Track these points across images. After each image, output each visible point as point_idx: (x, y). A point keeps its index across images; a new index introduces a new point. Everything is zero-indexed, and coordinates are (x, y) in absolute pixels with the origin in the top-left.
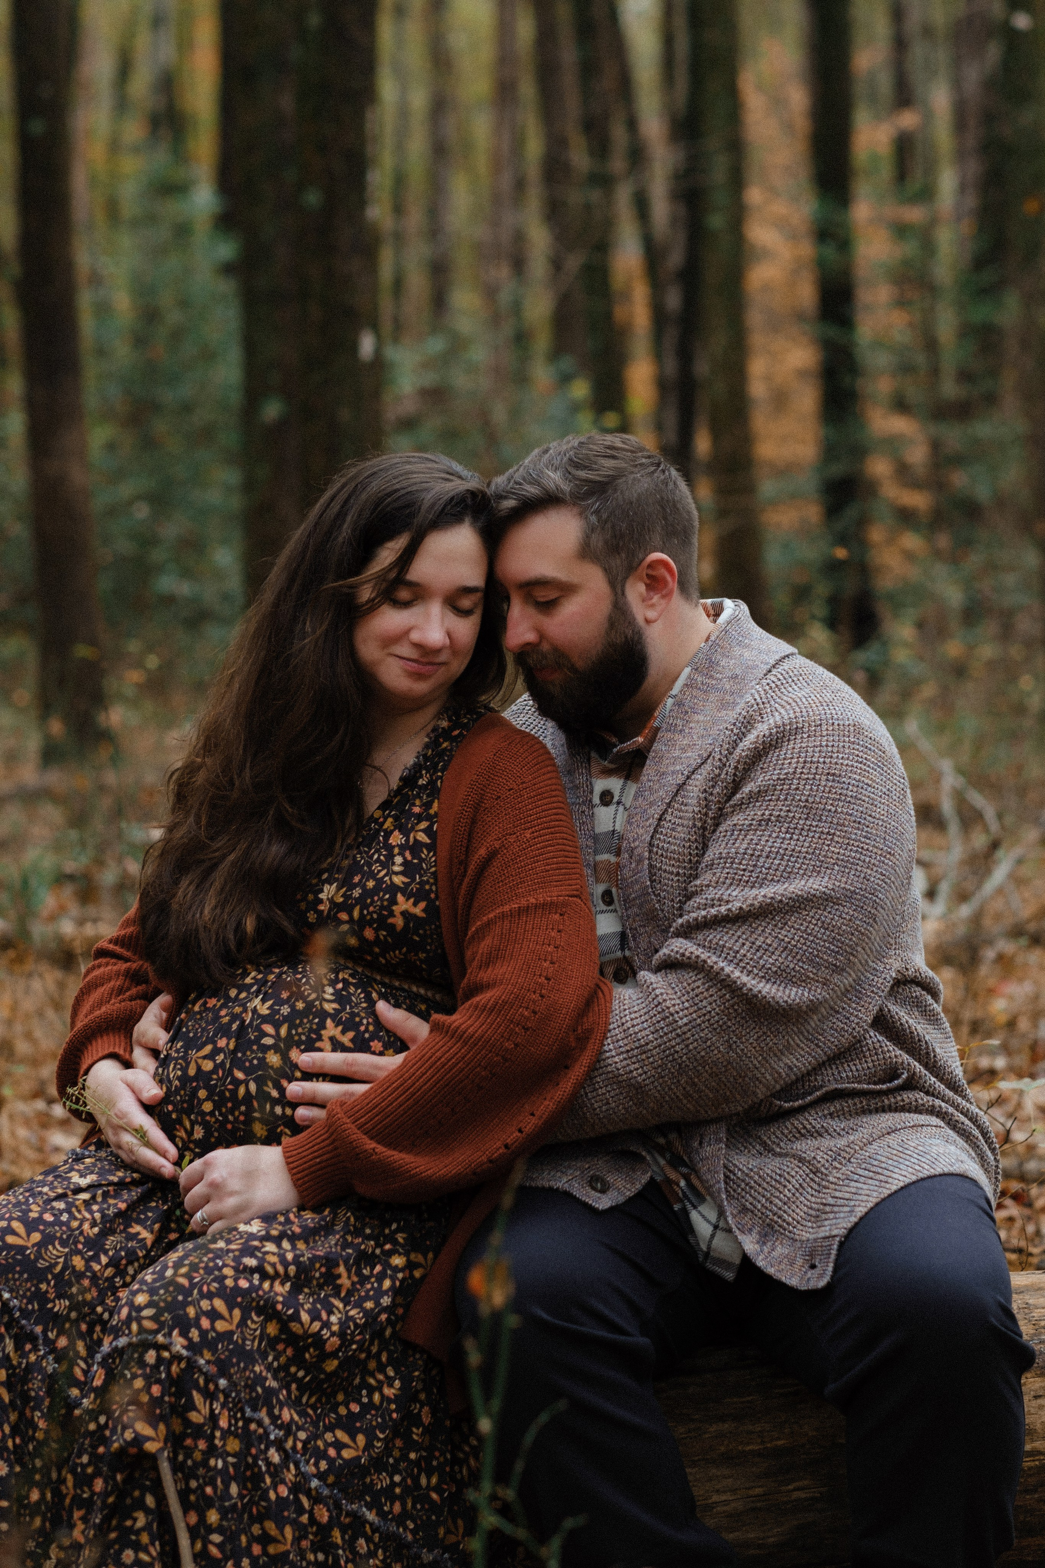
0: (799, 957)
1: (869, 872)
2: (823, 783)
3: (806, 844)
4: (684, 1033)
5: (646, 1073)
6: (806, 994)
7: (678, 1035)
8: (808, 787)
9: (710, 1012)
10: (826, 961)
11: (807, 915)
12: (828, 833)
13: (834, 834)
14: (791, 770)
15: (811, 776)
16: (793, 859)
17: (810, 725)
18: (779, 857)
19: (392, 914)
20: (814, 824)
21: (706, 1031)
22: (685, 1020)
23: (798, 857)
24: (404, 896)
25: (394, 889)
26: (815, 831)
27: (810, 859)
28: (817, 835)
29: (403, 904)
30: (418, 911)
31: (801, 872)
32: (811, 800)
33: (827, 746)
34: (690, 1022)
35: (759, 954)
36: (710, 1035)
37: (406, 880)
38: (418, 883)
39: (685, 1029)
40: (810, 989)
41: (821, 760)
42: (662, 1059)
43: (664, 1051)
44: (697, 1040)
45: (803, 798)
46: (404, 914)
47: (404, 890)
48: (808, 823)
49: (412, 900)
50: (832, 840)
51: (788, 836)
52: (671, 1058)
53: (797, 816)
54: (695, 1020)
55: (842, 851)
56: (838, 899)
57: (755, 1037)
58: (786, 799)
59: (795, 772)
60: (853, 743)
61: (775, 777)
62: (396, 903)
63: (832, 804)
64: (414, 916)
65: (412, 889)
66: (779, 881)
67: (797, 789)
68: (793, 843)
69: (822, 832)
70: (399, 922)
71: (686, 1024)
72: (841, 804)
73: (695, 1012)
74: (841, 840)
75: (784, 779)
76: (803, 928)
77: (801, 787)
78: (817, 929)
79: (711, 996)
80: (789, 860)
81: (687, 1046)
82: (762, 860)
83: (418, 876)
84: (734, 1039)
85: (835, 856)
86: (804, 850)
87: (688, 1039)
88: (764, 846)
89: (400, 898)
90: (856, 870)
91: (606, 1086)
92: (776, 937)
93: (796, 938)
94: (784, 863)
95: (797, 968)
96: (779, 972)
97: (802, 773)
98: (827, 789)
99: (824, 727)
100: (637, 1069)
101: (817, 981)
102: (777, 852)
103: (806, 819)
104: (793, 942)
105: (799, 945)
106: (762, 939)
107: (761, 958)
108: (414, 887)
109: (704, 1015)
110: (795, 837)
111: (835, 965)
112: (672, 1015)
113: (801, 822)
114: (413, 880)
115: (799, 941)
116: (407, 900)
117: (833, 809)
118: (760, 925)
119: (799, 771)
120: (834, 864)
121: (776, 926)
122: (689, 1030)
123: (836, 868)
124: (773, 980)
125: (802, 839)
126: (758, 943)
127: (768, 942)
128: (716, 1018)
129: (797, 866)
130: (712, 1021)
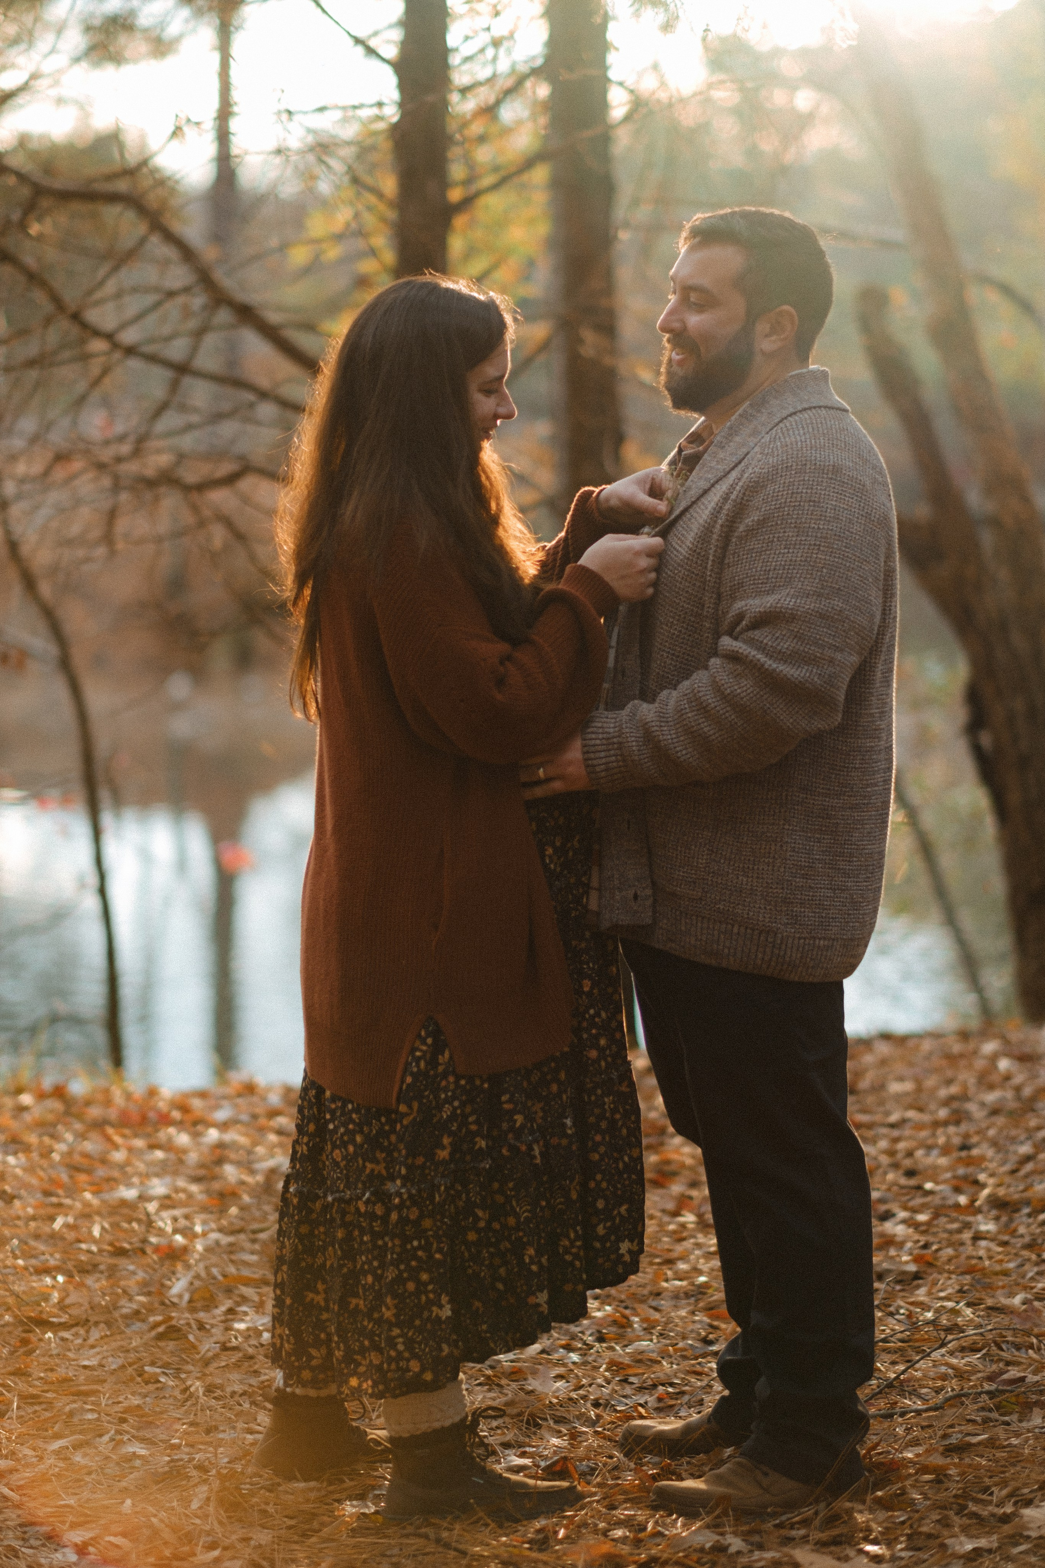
1: (850, 574)
2: (806, 508)
3: (799, 555)
8: (796, 512)
10: (827, 642)
12: (815, 544)
13: (819, 545)
14: (783, 501)
15: (797, 504)
16: (791, 567)
17: (797, 465)
18: (782, 568)
20: (803, 539)
28: (807, 547)
32: (798, 522)
33: (809, 480)
40: (818, 666)
41: (804, 491)
45: (793, 521)
50: (819, 549)
51: (786, 551)
53: (791, 534)
58: (782, 524)
59: (785, 502)
60: (831, 479)
61: (773, 507)
67: (788, 514)
69: (810, 545)
72: (822, 523)
77: (791, 513)
86: (798, 559)
94: (785, 572)
99: (808, 466)
101: (824, 659)
107: (778, 644)
111: (834, 646)
113: (794, 539)
117: (816, 527)
119: (788, 500)
123: (825, 570)
125: (796, 551)
127: (783, 633)
128: (751, 689)
129: (795, 571)
130: (749, 691)
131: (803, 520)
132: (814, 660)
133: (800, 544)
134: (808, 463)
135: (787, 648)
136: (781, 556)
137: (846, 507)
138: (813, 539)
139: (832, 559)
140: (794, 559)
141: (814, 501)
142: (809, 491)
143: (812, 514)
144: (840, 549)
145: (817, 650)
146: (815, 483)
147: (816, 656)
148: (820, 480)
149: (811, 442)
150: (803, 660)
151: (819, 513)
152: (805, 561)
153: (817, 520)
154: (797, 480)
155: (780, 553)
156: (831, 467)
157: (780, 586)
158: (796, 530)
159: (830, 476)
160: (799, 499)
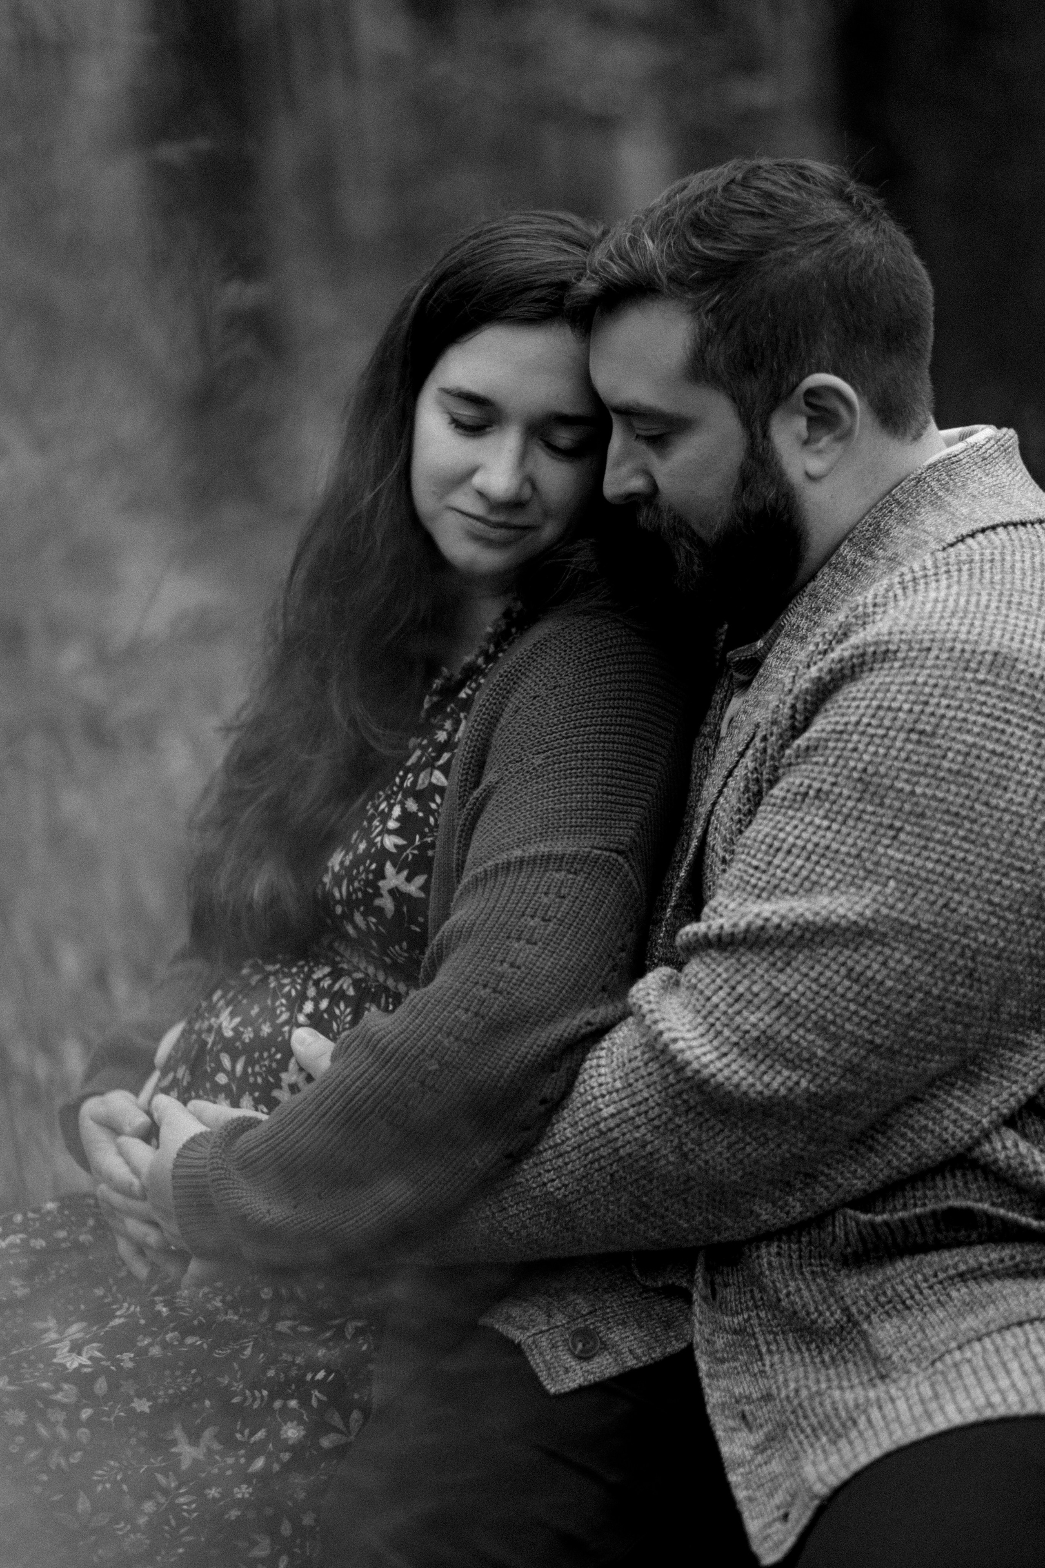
0: (800, 1020)
2: (898, 744)
3: (850, 841)
4: (611, 1130)
5: (566, 1186)
6: (804, 1083)
7: (602, 1133)
8: (872, 749)
9: (647, 1099)
11: (825, 955)
12: (891, 827)
13: (900, 829)
14: (854, 719)
15: (881, 732)
19: (378, 894)
20: (870, 808)
21: (643, 1130)
22: (612, 1109)
23: (832, 859)
24: (394, 866)
25: (383, 855)
26: (869, 822)
27: (851, 866)
28: (870, 828)
29: (393, 878)
30: (413, 889)
31: (832, 884)
32: (871, 769)
33: (925, 684)
34: (619, 1112)
35: (737, 1007)
36: (649, 1137)
37: (400, 842)
38: (418, 848)
39: (611, 1123)
42: (585, 1166)
43: (587, 1155)
44: (629, 1142)
45: (861, 766)
46: (394, 892)
47: (397, 858)
48: (861, 806)
49: (405, 873)
51: (826, 823)
52: (596, 1165)
53: (846, 792)
54: (626, 1109)
55: (909, 858)
56: (885, 935)
57: (725, 1143)
59: (858, 723)
60: (983, 682)
62: (383, 877)
63: (907, 781)
64: (407, 897)
65: (407, 856)
66: (795, 893)
67: (855, 750)
68: (829, 835)
69: (880, 824)
70: (387, 903)
71: (613, 1116)
72: (924, 781)
73: (628, 1097)
74: (911, 840)
75: (842, 732)
76: (813, 974)
77: (861, 747)
78: (836, 979)
79: (650, 1074)
80: (817, 863)
81: (617, 1150)
82: (781, 855)
83: (418, 837)
84: (690, 1145)
85: (894, 865)
86: (844, 849)
87: (617, 1139)
88: (789, 834)
89: (389, 868)
90: (931, 891)
91: (517, 1204)
92: (769, 984)
93: (800, 988)
94: (809, 866)
95: (795, 1037)
96: (763, 1040)
97: (869, 725)
98: (903, 755)
100: (553, 1180)
102: (804, 848)
103: (859, 800)
104: (794, 996)
105: (803, 1002)
106: (746, 983)
107: (739, 1013)
108: (410, 853)
109: (640, 1103)
110: (835, 826)
112: (595, 1098)
113: (850, 804)
114: (411, 842)
115: (803, 994)
116: (398, 872)
117: (908, 788)
118: (752, 961)
119: (865, 720)
120: (889, 878)
121: (774, 964)
122: (618, 1126)
124: (752, 1051)
125: (845, 830)
126: (740, 989)
127: (755, 989)
128: (657, 1110)
129: (828, 872)
130: (651, 1115)
131: (882, 770)
132: (808, 1061)
133: (859, 818)
134: (936, 645)
135: (754, 1025)
136: (811, 829)
137: (1000, 749)
138: (890, 813)
139: (919, 862)
140: (835, 846)
141: (922, 732)
142: (917, 708)
143: (907, 760)
144: (949, 843)
145: (819, 1042)
146: (937, 692)
147: (815, 1055)
148: (953, 684)
149: (957, 601)
150: (783, 1055)
151: (924, 759)
152: (858, 856)
153: (912, 773)
154: (898, 680)
155: (811, 823)
156: (989, 658)
157: (786, 891)
158: (860, 786)
159: (981, 676)
160: (887, 723)
